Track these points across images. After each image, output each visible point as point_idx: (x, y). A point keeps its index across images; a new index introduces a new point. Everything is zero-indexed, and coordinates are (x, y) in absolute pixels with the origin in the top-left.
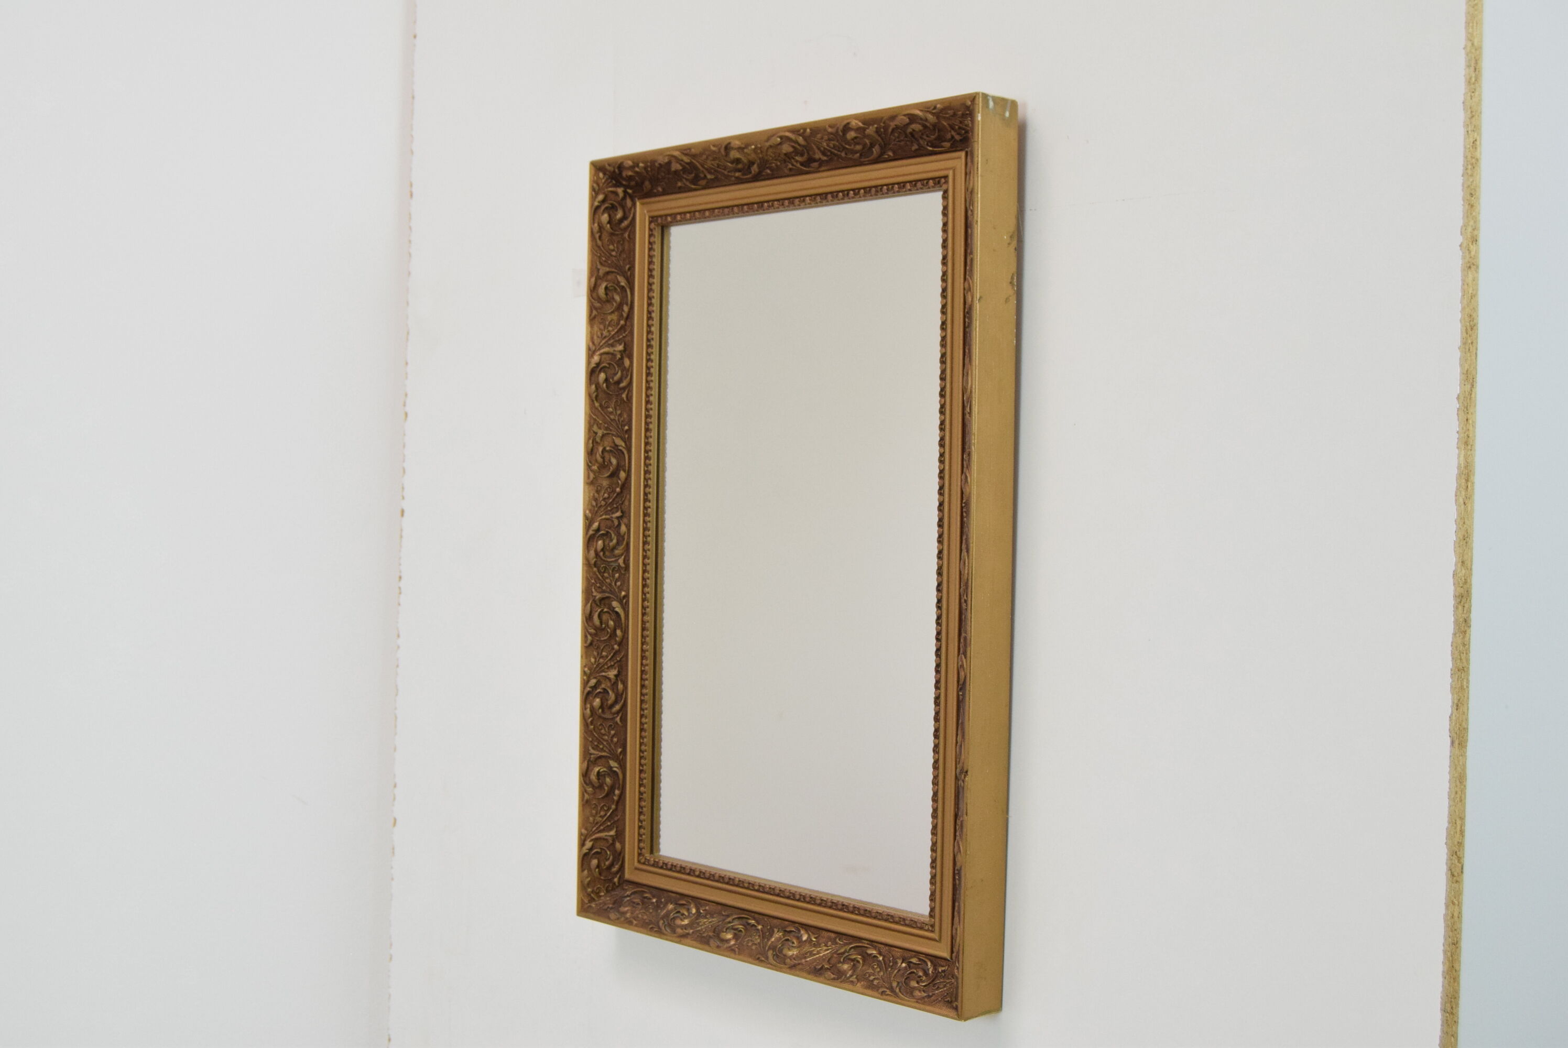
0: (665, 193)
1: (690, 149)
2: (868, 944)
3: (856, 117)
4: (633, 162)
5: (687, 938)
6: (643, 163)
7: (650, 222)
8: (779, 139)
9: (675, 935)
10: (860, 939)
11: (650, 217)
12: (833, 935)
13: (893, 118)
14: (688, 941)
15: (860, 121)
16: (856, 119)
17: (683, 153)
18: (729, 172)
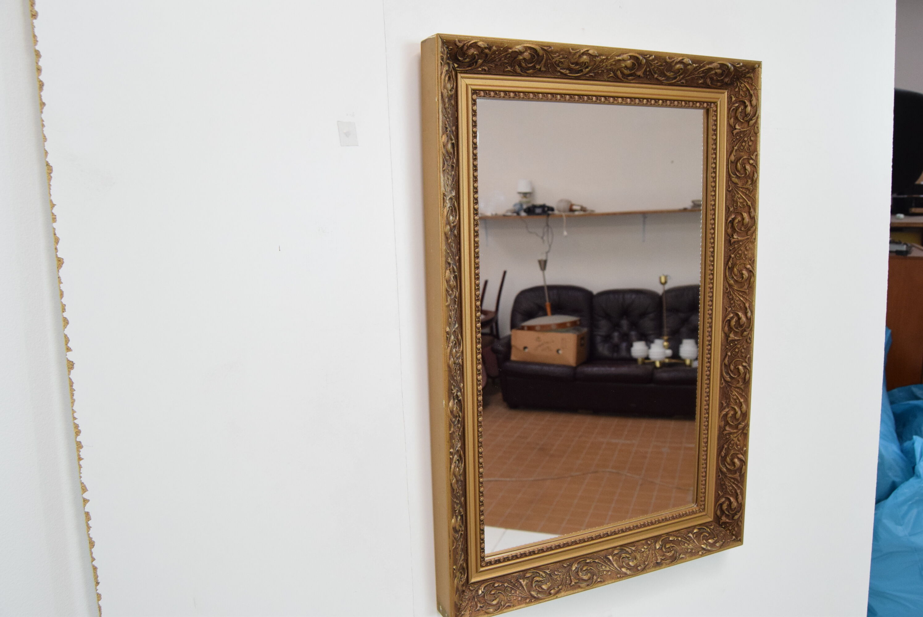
0: (489, 72)
1: (550, 47)
2: (666, 536)
3: (688, 56)
4: (488, 45)
5: (561, 592)
6: (496, 47)
7: (473, 94)
8: (629, 57)
9: (552, 595)
10: (660, 536)
11: (472, 90)
12: (643, 542)
13: (711, 63)
14: (563, 593)
15: (691, 59)
16: (688, 58)
17: (542, 48)
18: (561, 69)
